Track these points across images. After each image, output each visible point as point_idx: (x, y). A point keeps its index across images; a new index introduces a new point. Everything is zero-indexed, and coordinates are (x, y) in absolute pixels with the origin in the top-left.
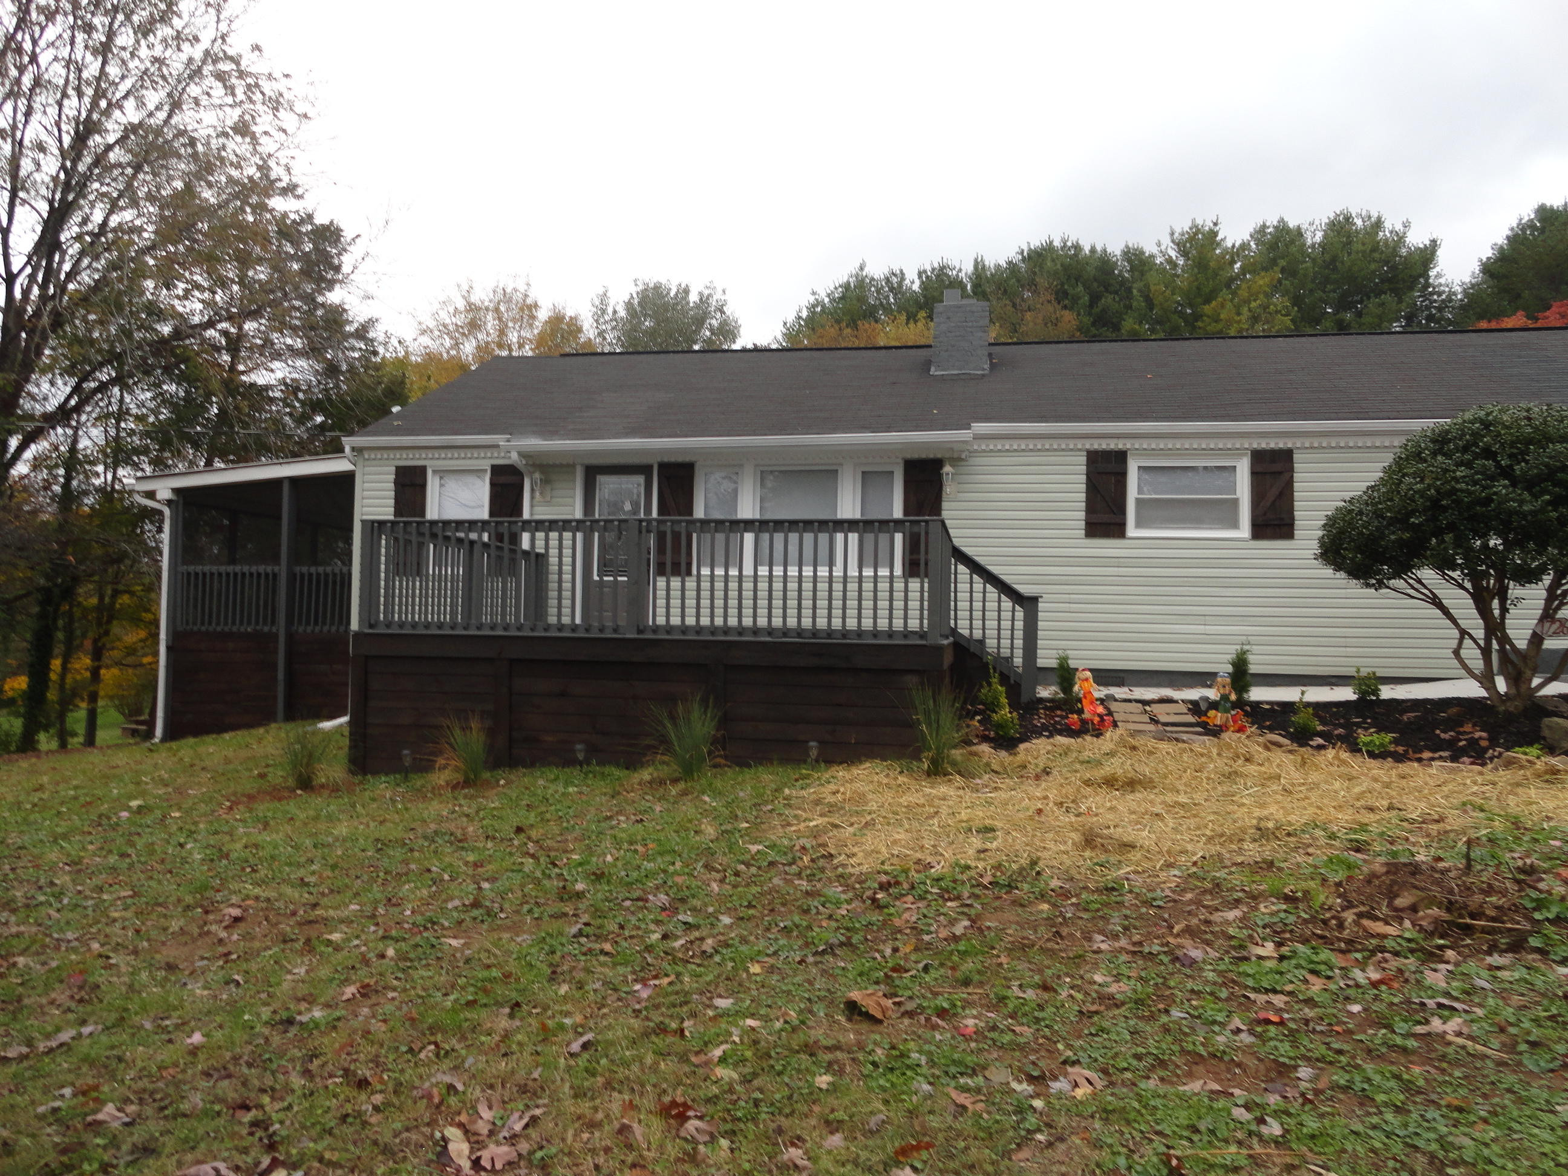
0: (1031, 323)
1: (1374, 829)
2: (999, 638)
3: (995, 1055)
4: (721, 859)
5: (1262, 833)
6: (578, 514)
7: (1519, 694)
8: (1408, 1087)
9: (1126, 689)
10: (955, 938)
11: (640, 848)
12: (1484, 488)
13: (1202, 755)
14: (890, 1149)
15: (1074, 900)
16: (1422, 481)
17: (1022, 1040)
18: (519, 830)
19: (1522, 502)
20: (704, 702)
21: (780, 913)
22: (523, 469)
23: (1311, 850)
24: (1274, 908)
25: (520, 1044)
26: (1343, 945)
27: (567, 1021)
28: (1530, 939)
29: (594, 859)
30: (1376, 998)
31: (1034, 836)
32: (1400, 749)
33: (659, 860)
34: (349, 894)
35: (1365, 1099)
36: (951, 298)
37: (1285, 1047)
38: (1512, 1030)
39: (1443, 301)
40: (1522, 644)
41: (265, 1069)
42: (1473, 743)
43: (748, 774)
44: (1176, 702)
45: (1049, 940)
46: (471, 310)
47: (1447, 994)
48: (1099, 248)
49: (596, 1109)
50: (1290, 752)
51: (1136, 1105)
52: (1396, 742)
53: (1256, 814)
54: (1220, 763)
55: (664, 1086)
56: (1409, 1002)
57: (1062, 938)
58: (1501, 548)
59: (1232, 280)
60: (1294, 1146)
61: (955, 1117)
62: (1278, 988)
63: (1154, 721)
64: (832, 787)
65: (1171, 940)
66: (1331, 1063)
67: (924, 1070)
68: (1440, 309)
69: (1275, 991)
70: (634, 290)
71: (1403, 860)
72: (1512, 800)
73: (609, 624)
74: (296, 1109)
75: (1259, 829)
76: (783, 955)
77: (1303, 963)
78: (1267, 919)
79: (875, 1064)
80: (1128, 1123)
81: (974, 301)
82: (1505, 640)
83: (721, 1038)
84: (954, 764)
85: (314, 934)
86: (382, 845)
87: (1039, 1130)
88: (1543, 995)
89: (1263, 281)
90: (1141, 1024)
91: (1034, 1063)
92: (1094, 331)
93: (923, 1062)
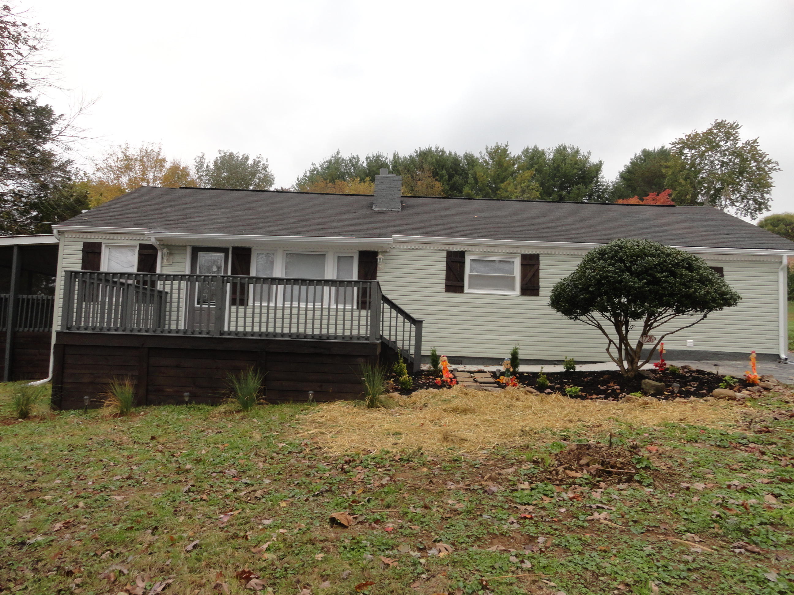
0: (421, 187)
1: (572, 430)
2: (403, 340)
3: (402, 540)
4: (264, 451)
5: (524, 433)
6: (187, 272)
7: (633, 369)
8: (585, 544)
9: (462, 366)
10: (383, 486)
11: (220, 446)
12: (620, 276)
13: (497, 397)
14: (353, 586)
15: (438, 466)
16: (594, 272)
17: (415, 532)
18: (153, 438)
19: (635, 283)
20: (255, 371)
21: (295, 477)
22: (157, 247)
23: (545, 440)
24: (529, 467)
25: (159, 548)
26: (558, 482)
27: (185, 535)
28: (635, 477)
29: (195, 452)
30: (572, 505)
31: (420, 436)
32: (584, 394)
33: (231, 452)
34: (55, 474)
35: (566, 549)
36: (383, 173)
37: (533, 529)
38: (627, 516)
39: (604, 189)
40: (634, 347)
41: (10, 570)
42: (614, 391)
43: (277, 408)
44: (486, 372)
45: (427, 485)
46: (127, 160)
47: (601, 502)
48: (453, 153)
49: (202, 578)
50: (536, 395)
51: (467, 558)
52: (582, 391)
53: (521, 424)
54: (505, 401)
55: (238, 564)
56: (585, 506)
57: (433, 484)
58: (626, 303)
59: (514, 172)
60: (536, 572)
61: (384, 569)
62: (530, 503)
63: (475, 381)
64: (320, 414)
65: (483, 483)
66: (552, 535)
67: (369, 548)
68: (603, 193)
69: (528, 504)
70: (218, 156)
71: (583, 443)
72: (629, 416)
73: (205, 330)
74: (30, 589)
75: (523, 431)
76: (297, 497)
77: (541, 491)
78: (526, 472)
79: (345, 547)
80: (464, 567)
81: (394, 175)
82: (627, 344)
83: (267, 539)
84: (381, 402)
85: (34, 497)
86: (72, 448)
87: (423, 573)
88: (640, 501)
89: (528, 174)
90: (470, 522)
91: (420, 542)
92: (450, 192)
93: (368, 545)
